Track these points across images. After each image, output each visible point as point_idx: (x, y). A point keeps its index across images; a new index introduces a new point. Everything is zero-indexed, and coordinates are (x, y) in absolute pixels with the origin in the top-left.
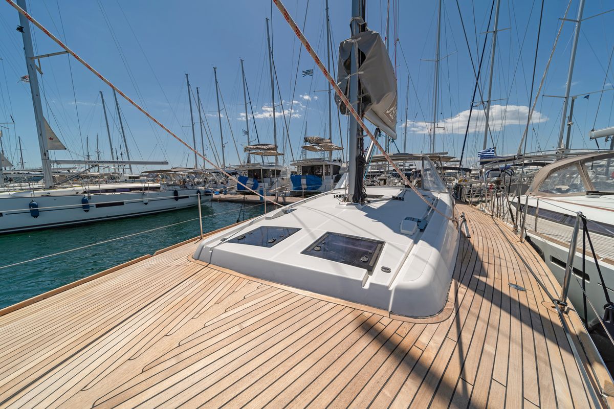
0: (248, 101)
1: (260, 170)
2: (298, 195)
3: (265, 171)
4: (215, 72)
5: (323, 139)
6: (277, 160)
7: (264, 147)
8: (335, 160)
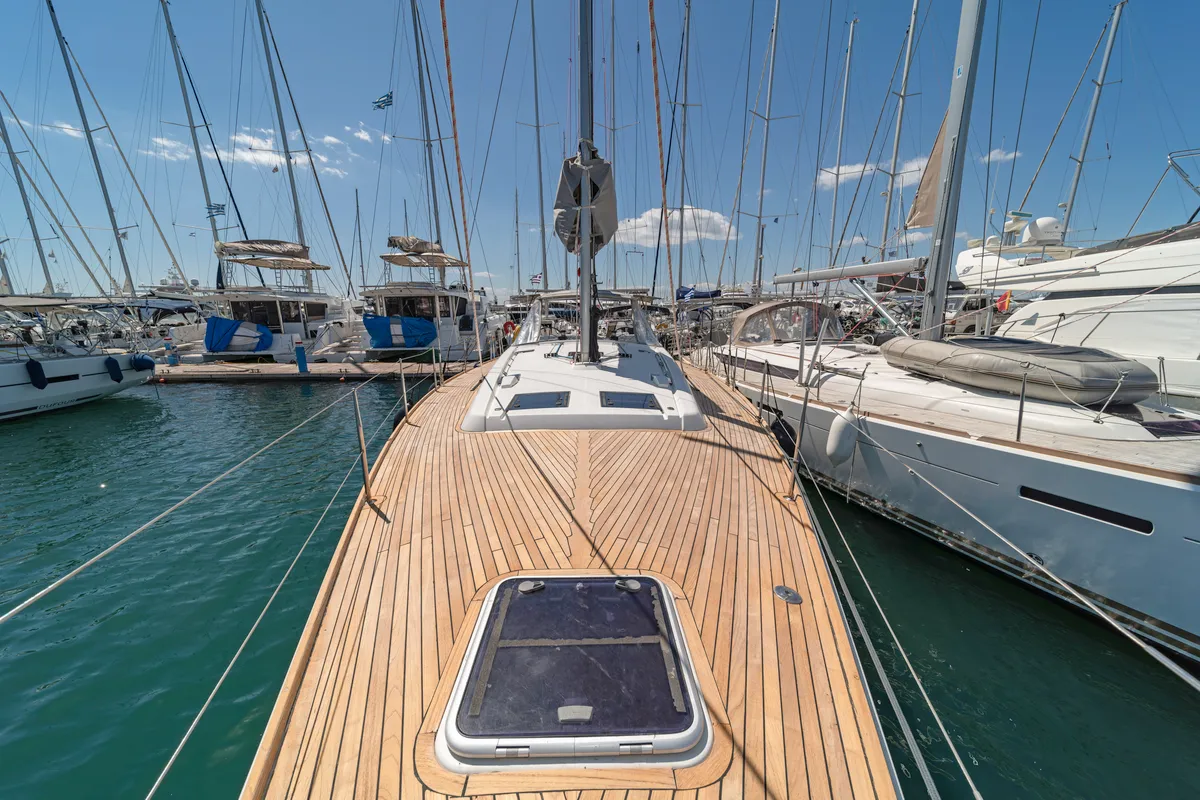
0: (198, 120)
1: (275, 302)
2: (383, 357)
3: (286, 306)
4: (52, 9)
5: (426, 243)
6: (308, 279)
7: (274, 248)
8: (453, 287)
